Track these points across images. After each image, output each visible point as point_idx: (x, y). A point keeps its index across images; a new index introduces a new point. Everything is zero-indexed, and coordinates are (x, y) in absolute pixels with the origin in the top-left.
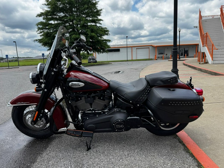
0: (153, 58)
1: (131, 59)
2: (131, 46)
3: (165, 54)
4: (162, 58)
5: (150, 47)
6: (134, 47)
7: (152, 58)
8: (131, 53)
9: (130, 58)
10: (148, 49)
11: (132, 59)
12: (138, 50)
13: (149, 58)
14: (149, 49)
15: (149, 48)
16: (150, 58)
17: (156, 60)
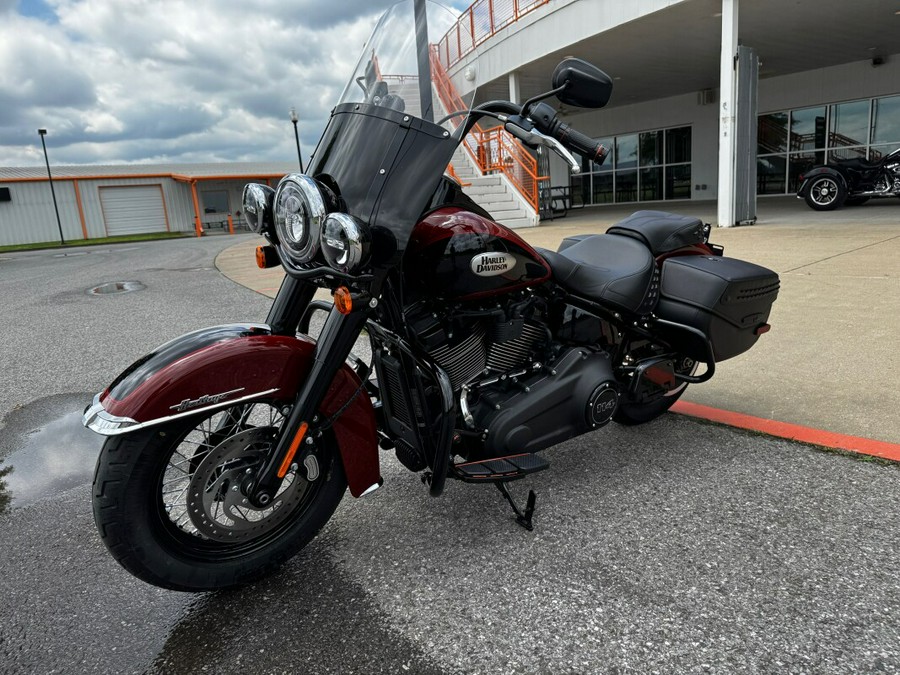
0: (187, 229)
1: (79, 236)
2: (72, 175)
3: (234, 210)
4: (224, 228)
5: (163, 182)
6: (89, 182)
7: (182, 230)
8: (73, 208)
9: (73, 232)
10: (156, 192)
11: (85, 233)
12: (106, 194)
13: (166, 230)
14: (158, 189)
15: (160, 185)
16: (172, 230)
17: (203, 235)
